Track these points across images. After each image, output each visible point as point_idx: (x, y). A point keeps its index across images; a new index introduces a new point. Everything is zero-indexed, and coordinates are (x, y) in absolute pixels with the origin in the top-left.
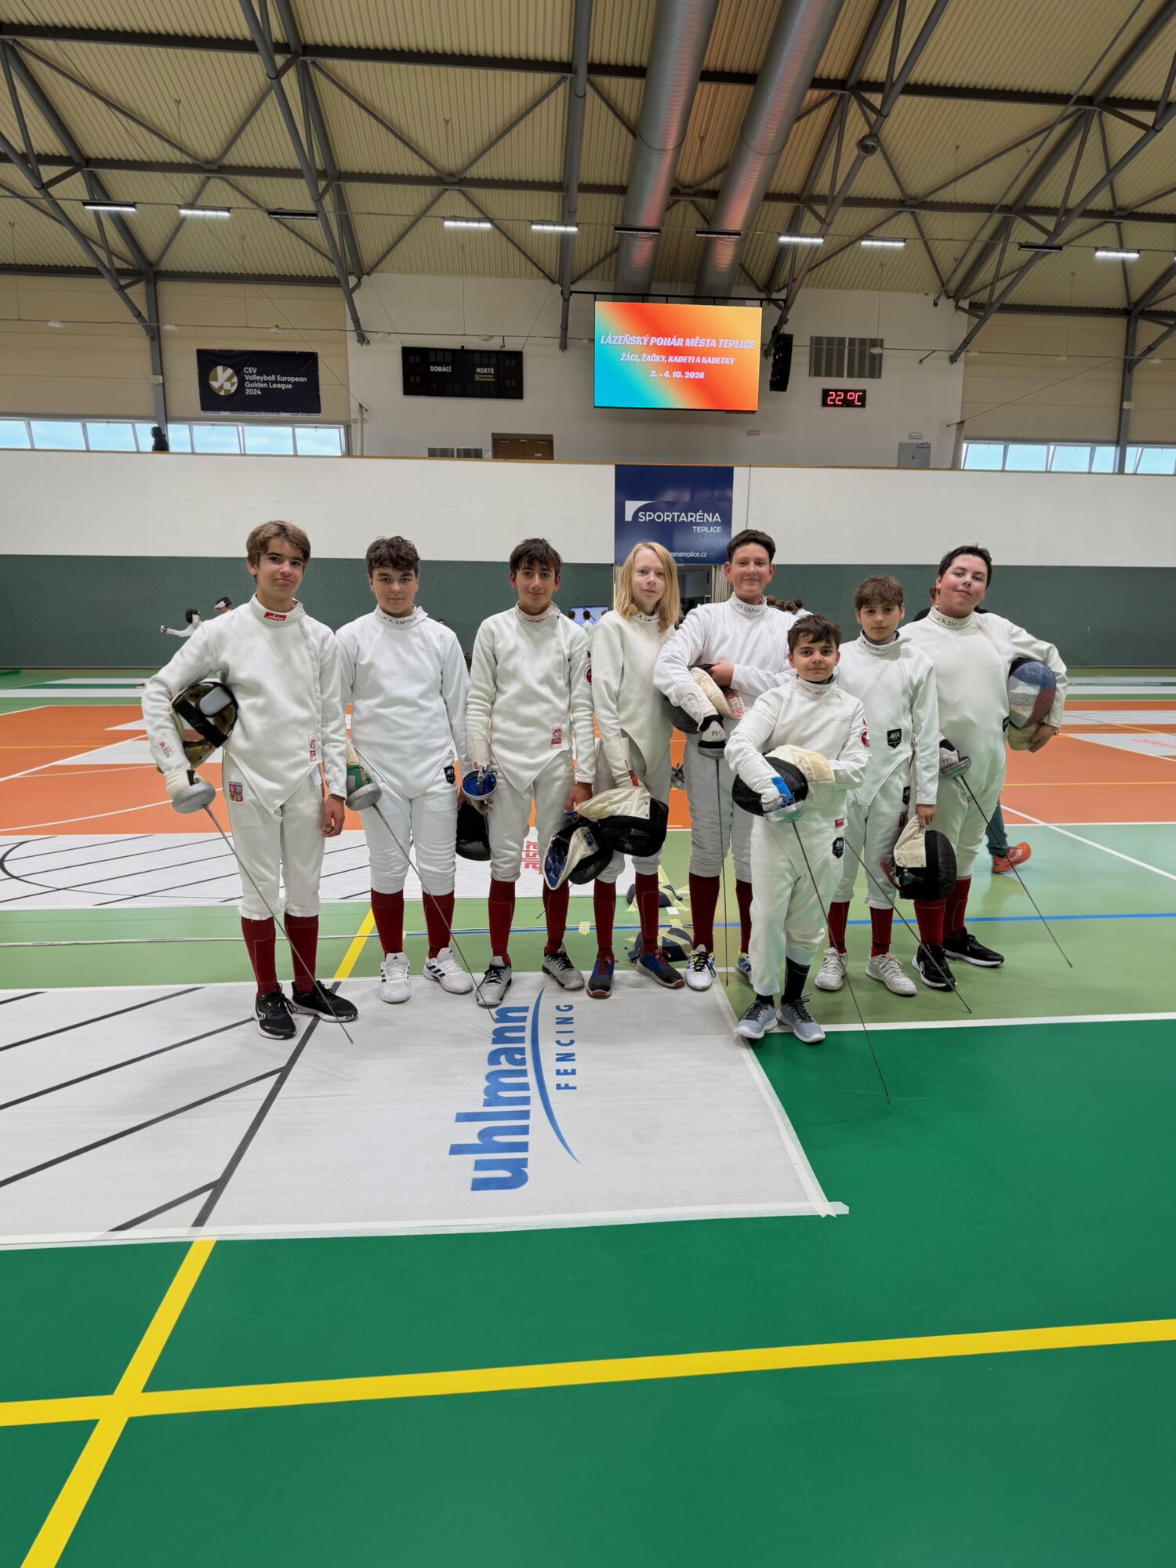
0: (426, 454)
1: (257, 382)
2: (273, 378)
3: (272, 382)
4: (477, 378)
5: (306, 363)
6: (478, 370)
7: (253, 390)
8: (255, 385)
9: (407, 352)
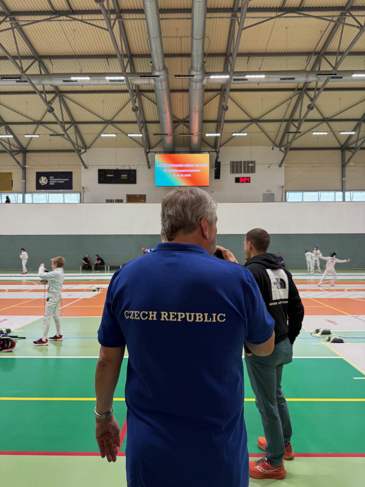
0: (105, 201)
1: (53, 181)
2: (58, 179)
3: (58, 181)
4: (122, 178)
5: (69, 175)
6: (122, 176)
7: (52, 183)
8: (53, 182)
9: (100, 171)
